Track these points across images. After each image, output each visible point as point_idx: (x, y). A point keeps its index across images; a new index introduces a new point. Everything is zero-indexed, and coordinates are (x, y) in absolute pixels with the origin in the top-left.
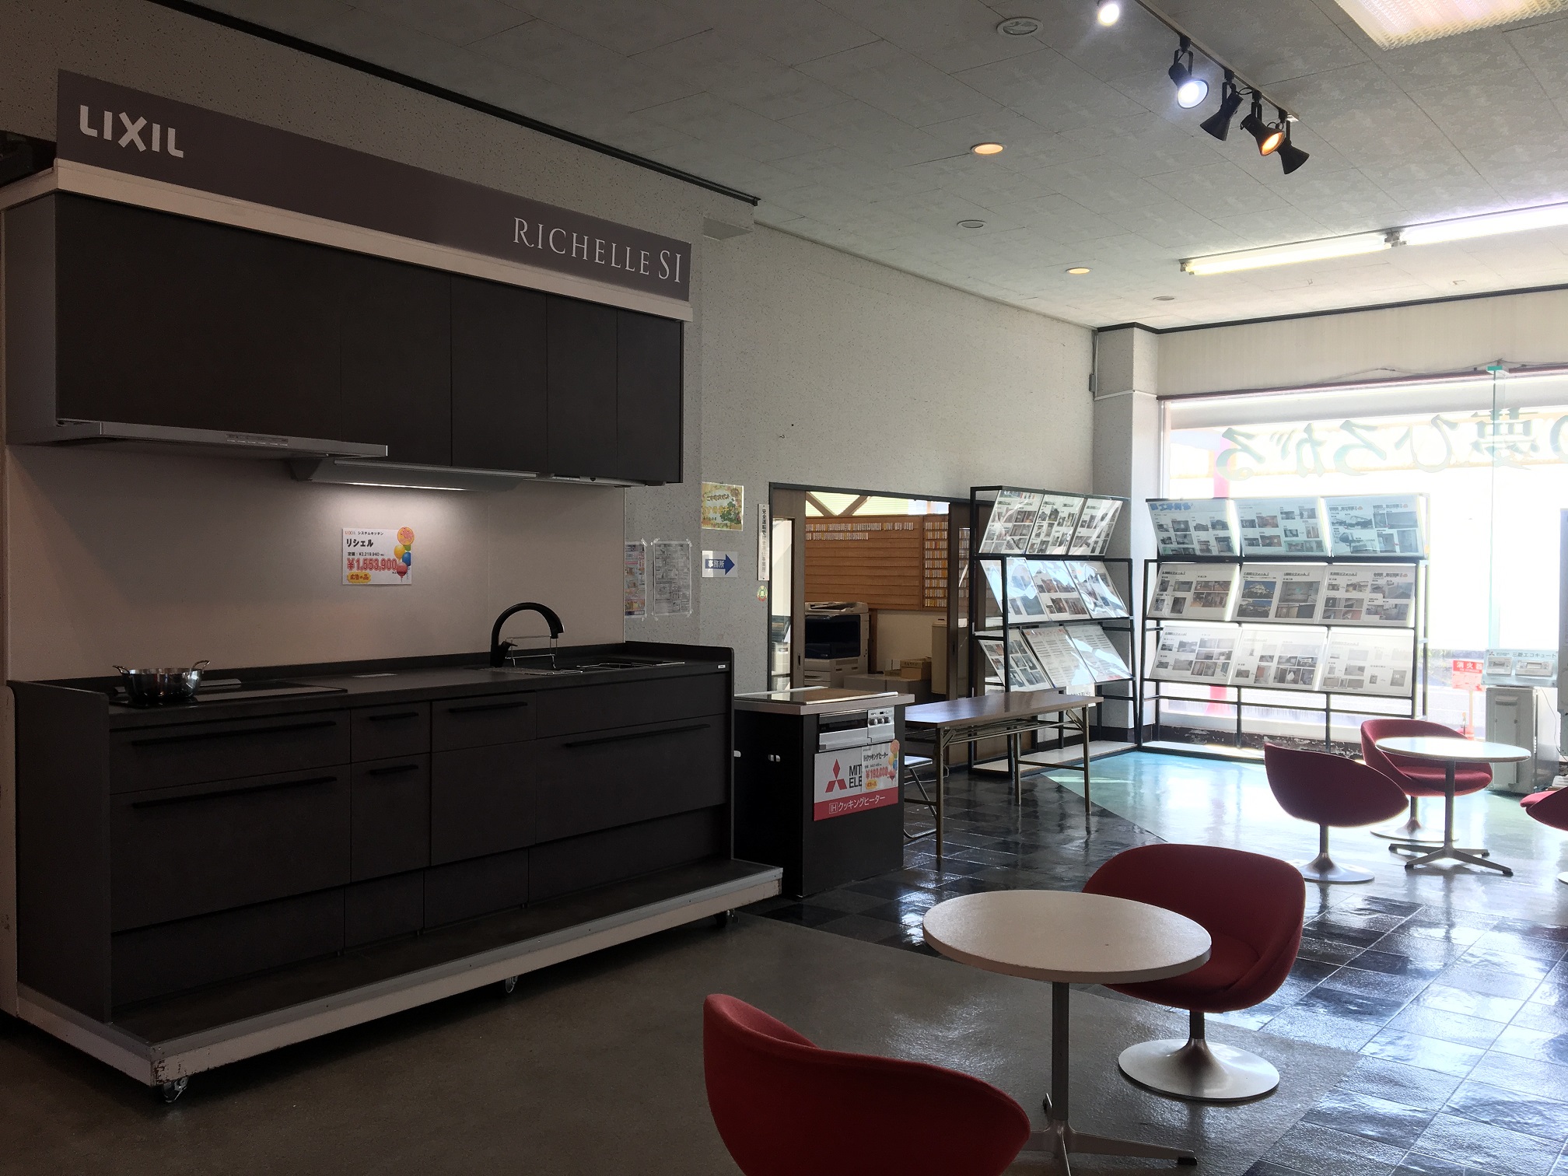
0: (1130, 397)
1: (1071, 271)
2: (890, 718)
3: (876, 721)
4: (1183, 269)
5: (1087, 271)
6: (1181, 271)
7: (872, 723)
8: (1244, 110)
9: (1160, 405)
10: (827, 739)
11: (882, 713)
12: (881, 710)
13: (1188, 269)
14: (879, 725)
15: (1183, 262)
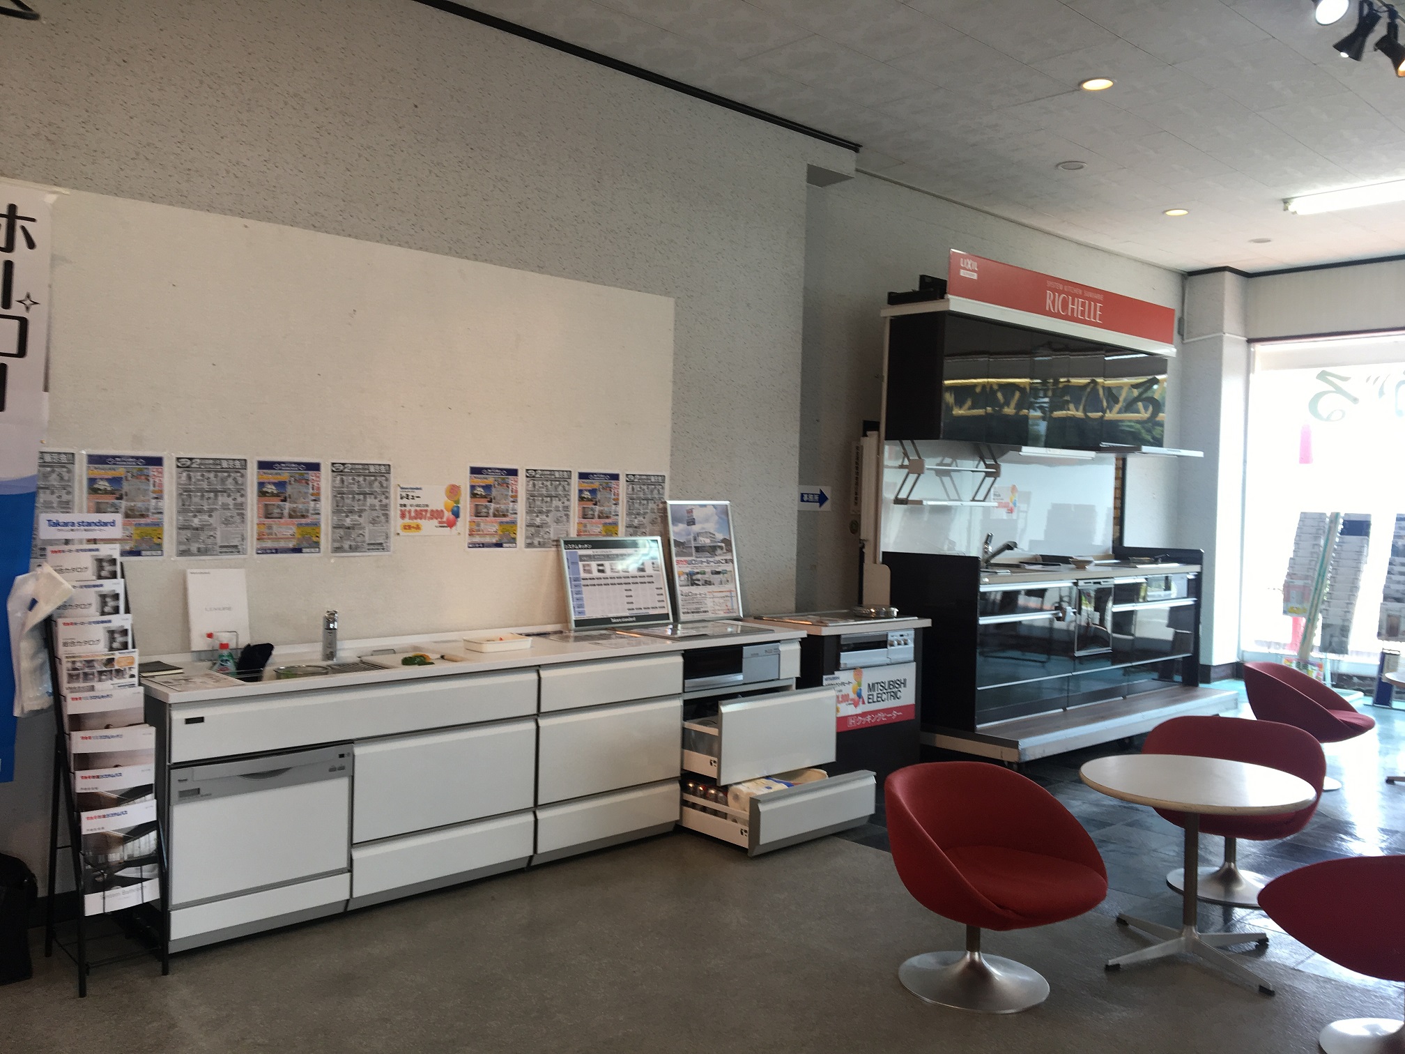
0: (1220, 339)
1: (1168, 213)
2: (909, 641)
3: (896, 642)
4: (1286, 209)
5: (1185, 212)
6: (1285, 210)
7: (892, 645)
8: (1380, 31)
9: (1249, 348)
10: (847, 658)
11: (902, 636)
12: (901, 633)
13: (1291, 208)
14: (900, 647)
15: (1286, 201)
